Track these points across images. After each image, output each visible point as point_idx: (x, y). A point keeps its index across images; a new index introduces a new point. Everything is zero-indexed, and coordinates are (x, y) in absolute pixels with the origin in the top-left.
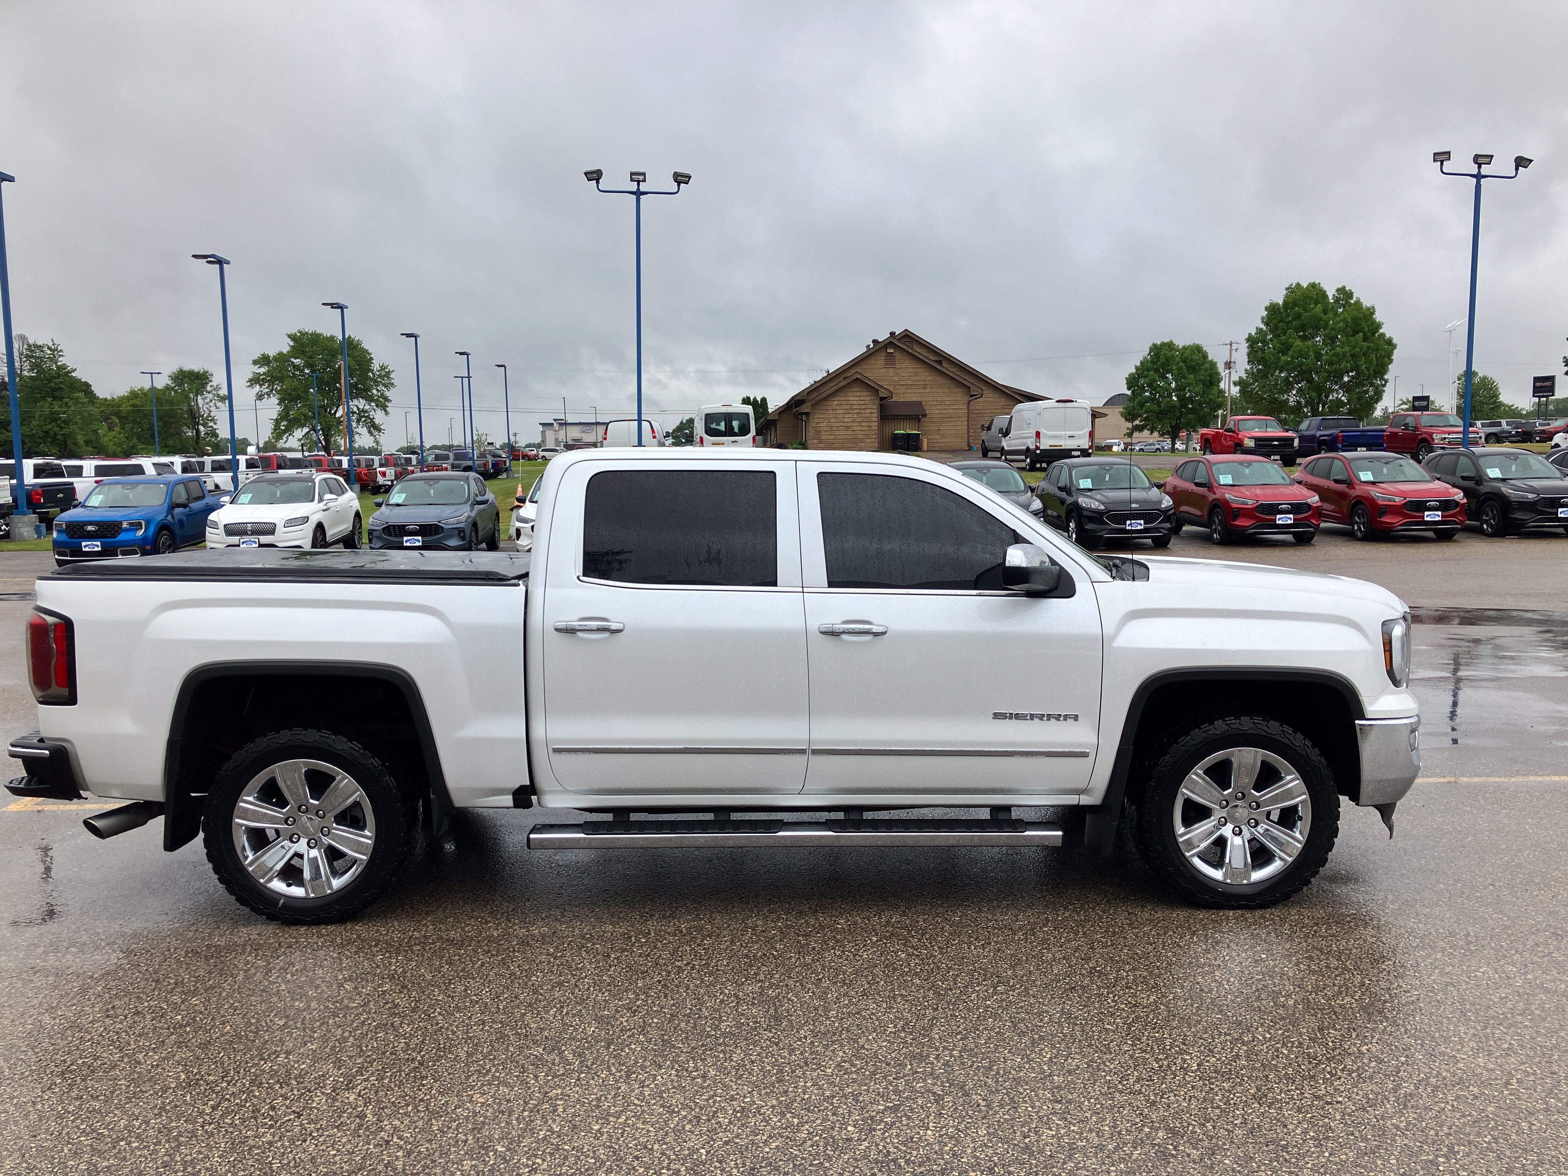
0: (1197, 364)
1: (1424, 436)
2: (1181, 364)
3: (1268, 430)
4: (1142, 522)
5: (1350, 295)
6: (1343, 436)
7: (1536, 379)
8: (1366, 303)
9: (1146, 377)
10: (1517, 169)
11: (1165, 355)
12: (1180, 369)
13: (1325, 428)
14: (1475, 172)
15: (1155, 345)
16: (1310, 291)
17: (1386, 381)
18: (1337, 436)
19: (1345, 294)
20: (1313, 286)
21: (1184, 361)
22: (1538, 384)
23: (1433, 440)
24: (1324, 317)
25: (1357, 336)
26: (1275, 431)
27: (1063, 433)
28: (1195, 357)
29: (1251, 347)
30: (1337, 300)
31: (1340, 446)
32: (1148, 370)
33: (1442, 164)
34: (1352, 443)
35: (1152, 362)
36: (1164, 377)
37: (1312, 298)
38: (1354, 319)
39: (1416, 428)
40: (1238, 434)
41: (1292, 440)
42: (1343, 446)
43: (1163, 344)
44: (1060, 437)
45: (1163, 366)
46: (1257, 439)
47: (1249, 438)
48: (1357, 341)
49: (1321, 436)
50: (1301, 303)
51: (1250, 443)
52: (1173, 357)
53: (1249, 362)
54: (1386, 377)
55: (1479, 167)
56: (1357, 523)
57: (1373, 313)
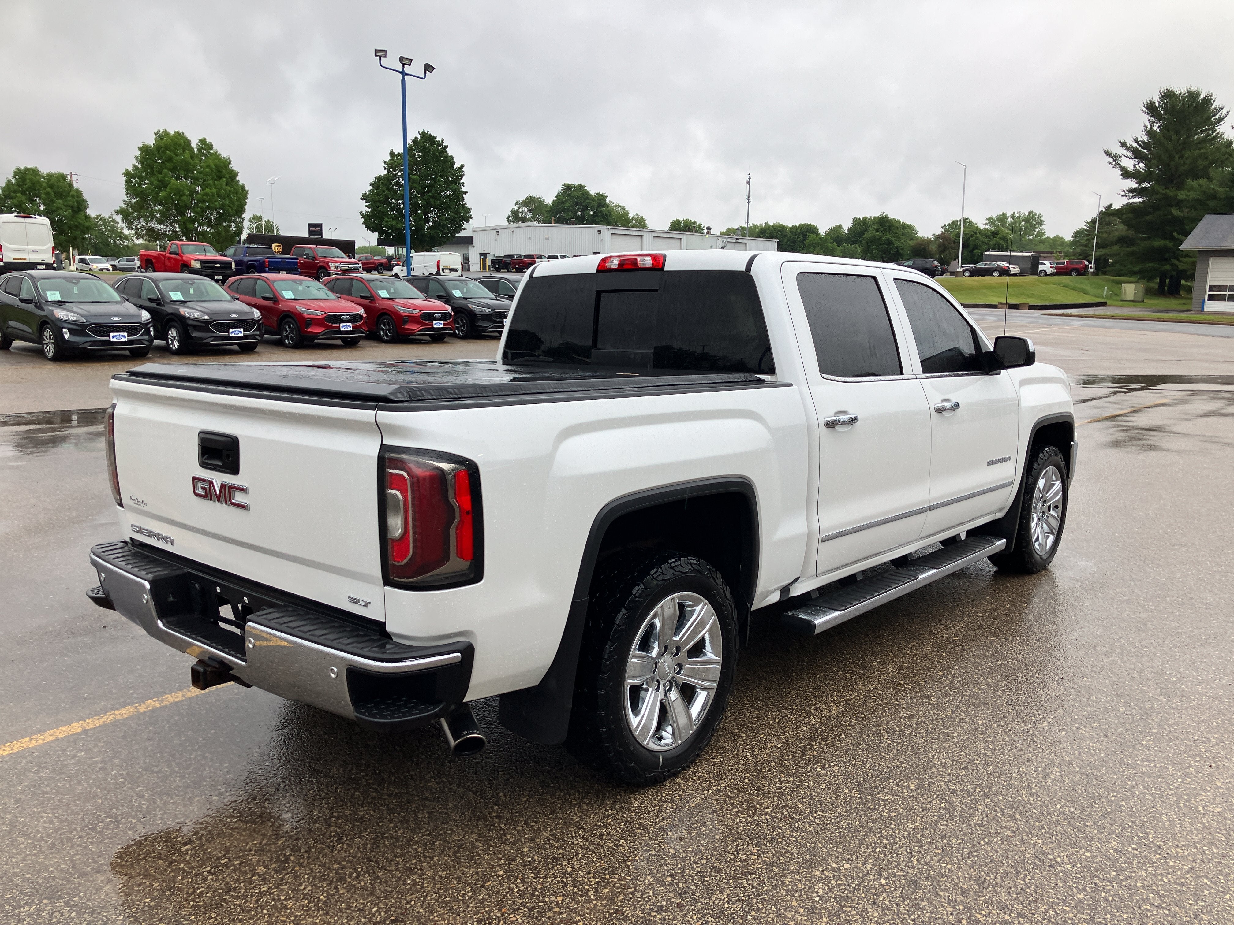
0: (64, 191)
1: (321, 264)
2: (49, 190)
3: (207, 254)
4: (242, 330)
5: (210, 146)
6: (269, 262)
7: (310, 226)
8: (224, 155)
9: (12, 198)
10: (425, 73)
11: (30, 179)
12: (48, 194)
13: (250, 255)
14: (401, 70)
15: (19, 169)
16: (177, 138)
17: (243, 220)
18: (264, 262)
19: (205, 145)
20: (178, 134)
21: (51, 186)
22: (312, 229)
23: (330, 267)
24: (192, 162)
25: (221, 180)
26: (212, 255)
27: (26, 247)
28: (61, 184)
29: (128, 182)
30: (200, 149)
31: (267, 269)
32: (15, 192)
33: (380, 59)
34: (276, 268)
35: (18, 185)
36: (32, 201)
37: (180, 145)
38: (217, 167)
39: (314, 258)
40: (182, 257)
41: (230, 263)
42: (269, 269)
43: (27, 170)
44: (23, 251)
45: (31, 189)
46: (202, 262)
47: (195, 260)
48: (221, 185)
49: (249, 261)
50: (172, 148)
51: (198, 265)
52: (39, 182)
53: (127, 194)
54: (243, 216)
55: (403, 66)
56: (383, 330)
57: (230, 163)
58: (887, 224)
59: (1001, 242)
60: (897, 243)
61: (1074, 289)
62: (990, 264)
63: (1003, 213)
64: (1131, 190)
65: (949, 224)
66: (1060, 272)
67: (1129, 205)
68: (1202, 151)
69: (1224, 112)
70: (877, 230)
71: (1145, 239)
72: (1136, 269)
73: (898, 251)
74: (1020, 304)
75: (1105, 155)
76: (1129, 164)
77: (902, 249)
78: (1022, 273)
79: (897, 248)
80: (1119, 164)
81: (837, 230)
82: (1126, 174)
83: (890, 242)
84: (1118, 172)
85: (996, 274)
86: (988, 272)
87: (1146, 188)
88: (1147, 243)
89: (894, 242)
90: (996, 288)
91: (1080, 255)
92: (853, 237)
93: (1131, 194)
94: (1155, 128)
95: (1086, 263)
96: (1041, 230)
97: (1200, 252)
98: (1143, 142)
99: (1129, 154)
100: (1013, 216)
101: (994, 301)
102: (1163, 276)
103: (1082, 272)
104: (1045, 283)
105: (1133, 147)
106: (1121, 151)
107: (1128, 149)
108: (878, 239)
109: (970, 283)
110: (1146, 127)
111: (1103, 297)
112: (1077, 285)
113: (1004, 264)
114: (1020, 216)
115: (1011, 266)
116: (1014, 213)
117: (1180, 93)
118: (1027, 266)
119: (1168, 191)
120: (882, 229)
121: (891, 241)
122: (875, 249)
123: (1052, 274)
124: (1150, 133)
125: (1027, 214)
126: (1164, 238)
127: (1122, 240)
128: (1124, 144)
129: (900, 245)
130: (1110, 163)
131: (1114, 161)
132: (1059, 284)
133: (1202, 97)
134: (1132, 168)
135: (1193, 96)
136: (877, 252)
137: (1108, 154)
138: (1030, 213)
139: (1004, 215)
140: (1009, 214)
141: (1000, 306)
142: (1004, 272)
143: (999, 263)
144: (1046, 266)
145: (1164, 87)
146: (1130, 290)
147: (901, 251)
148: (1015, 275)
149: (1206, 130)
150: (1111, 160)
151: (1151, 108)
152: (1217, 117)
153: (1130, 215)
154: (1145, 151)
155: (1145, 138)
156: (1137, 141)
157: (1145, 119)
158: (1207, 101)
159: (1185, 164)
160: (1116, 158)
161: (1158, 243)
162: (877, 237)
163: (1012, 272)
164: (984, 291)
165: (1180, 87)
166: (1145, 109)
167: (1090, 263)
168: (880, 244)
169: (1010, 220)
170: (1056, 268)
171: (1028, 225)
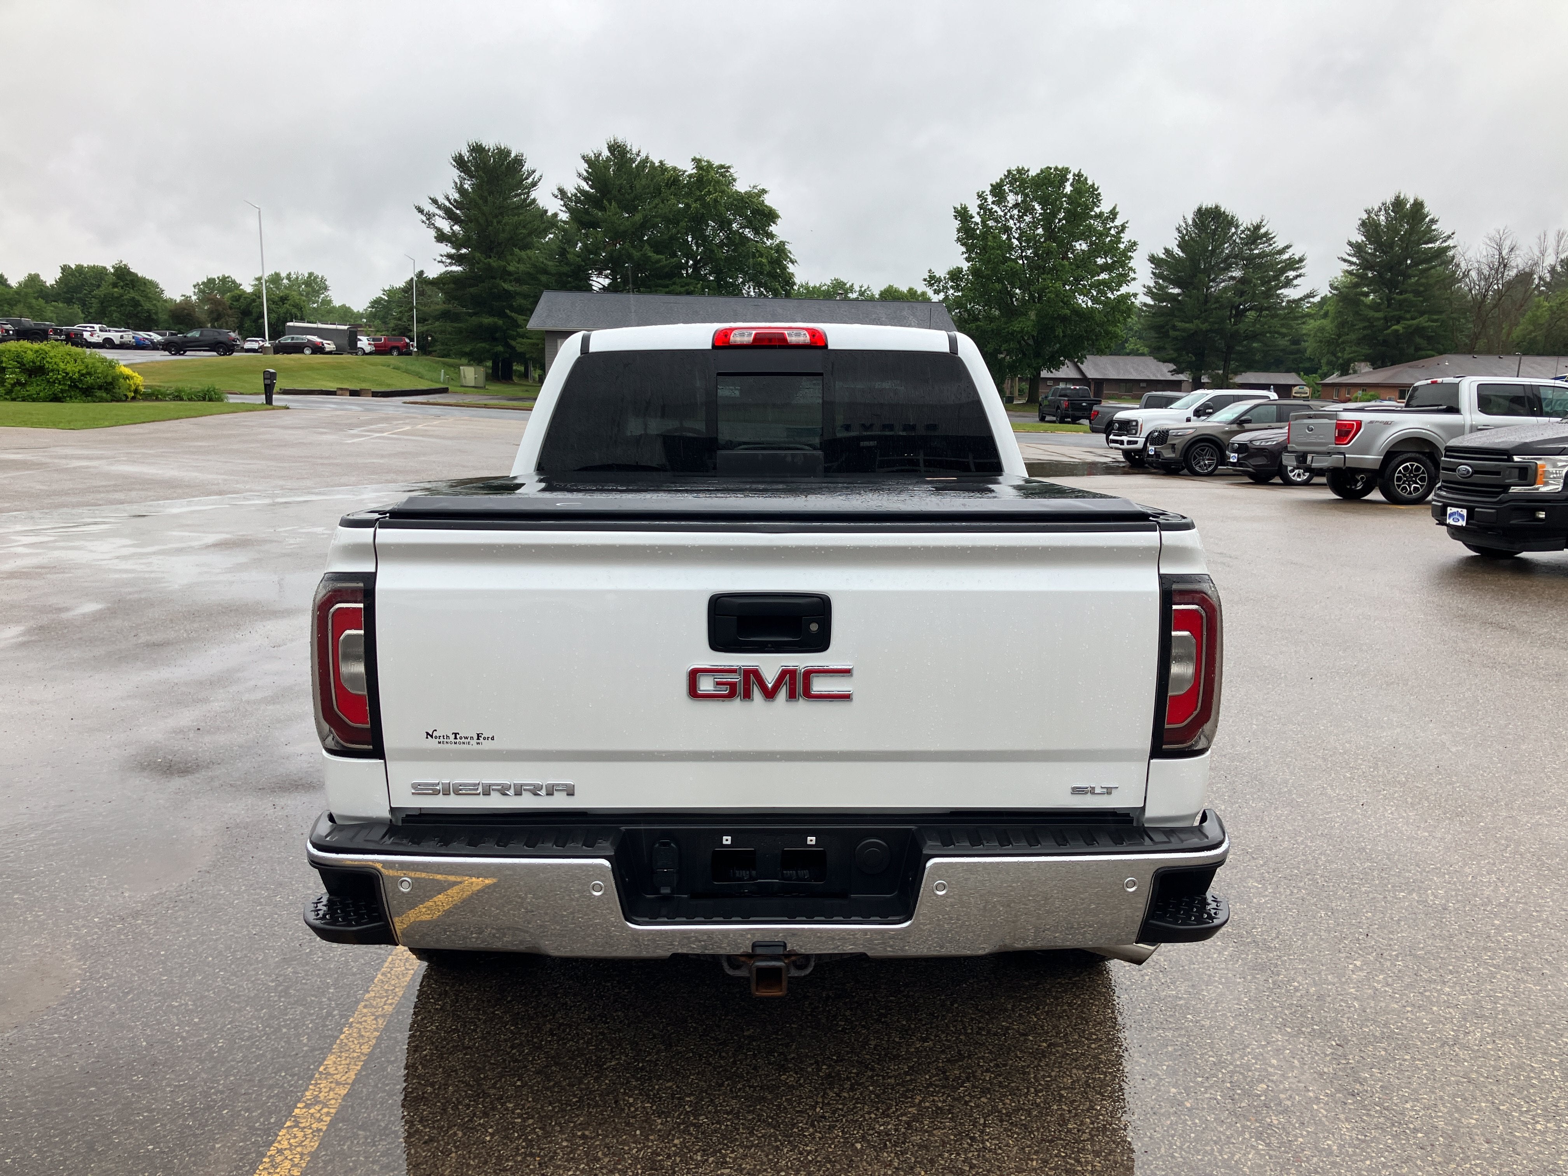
58: (129, 278)
59: (294, 310)
60: (147, 306)
61: (407, 371)
62: (298, 339)
63: (276, 273)
64: (449, 256)
65: (203, 283)
66: (380, 350)
67: (447, 273)
68: (521, 217)
69: (537, 175)
70: (115, 285)
71: (470, 315)
72: (467, 350)
73: (149, 316)
74: (361, 390)
75: (416, 211)
76: (445, 225)
77: (156, 313)
78: (339, 351)
79: (148, 311)
80: (433, 224)
81: (33, 280)
82: (441, 237)
83: (136, 304)
84: (433, 233)
85: (307, 351)
86: (297, 348)
87: (465, 254)
88: (475, 320)
89: (143, 303)
90: (318, 369)
91: (394, 330)
92: (65, 293)
93: (449, 261)
94: (466, 186)
95: (407, 340)
96: (327, 297)
97: (549, 332)
98: (455, 200)
99: (441, 213)
100: (288, 277)
101: (332, 386)
102: (495, 358)
103: (404, 351)
104: (372, 364)
105: (445, 205)
106: (433, 209)
107: (439, 207)
108: (117, 298)
109: (286, 362)
110: (456, 183)
111: (439, 382)
112: (409, 367)
113: (315, 339)
114: (297, 278)
115: (325, 342)
116: (290, 274)
117: (489, 149)
118: (345, 342)
119: (491, 261)
120: (122, 284)
121: (138, 301)
122: (114, 311)
123: (370, 353)
124: (461, 190)
125: (306, 275)
126: (491, 314)
127: (445, 315)
128: (435, 201)
129: (152, 308)
130: (423, 222)
131: (428, 219)
132: (389, 366)
133: (513, 155)
134: (449, 229)
135: (503, 153)
136: (119, 315)
137: (420, 211)
138: (311, 274)
139: (277, 275)
140: (283, 275)
141: (340, 392)
142: (318, 350)
143: (309, 337)
144: (364, 342)
145: (473, 140)
146: (470, 373)
147: (154, 317)
148: (330, 353)
149: (520, 194)
150: (424, 219)
151: (460, 162)
152: (530, 180)
153: (452, 286)
154: (458, 212)
155: (457, 196)
156: (448, 199)
157: (455, 174)
158: (519, 162)
159: (504, 231)
160: (429, 216)
161: (487, 320)
162: (116, 295)
163: (327, 350)
164: (308, 373)
165: (490, 143)
166: (454, 163)
167: (412, 340)
168: (122, 305)
169: (285, 281)
170: (375, 346)
171: (310, 289)
